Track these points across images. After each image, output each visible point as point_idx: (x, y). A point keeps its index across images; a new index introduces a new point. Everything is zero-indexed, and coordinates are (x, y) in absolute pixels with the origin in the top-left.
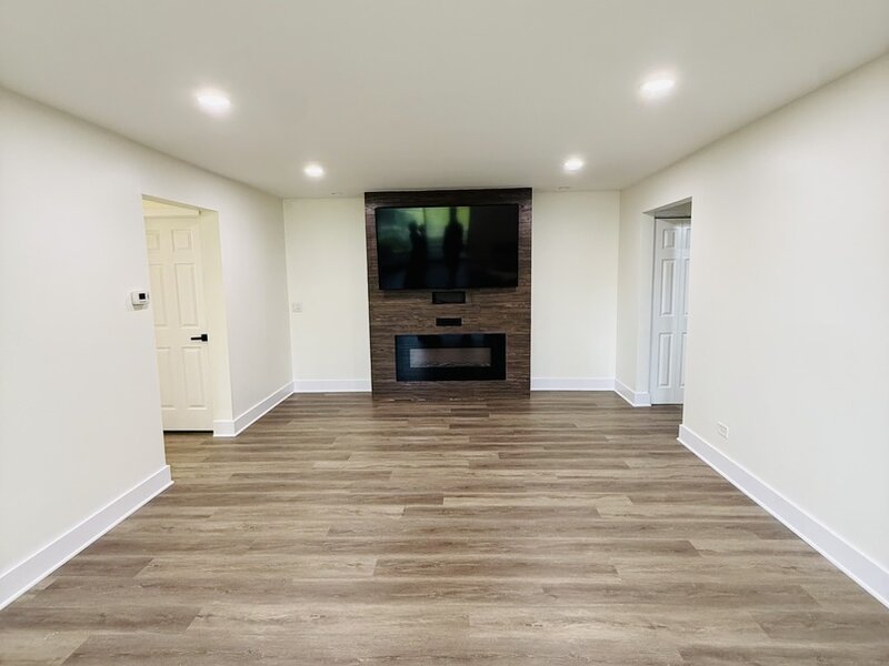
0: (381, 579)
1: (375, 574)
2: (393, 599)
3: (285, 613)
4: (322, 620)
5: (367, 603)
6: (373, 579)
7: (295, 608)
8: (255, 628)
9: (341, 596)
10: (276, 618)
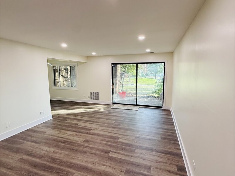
0: (73, 171)
1: (74, 173)
2: (75, 164)
3: (102, 167)
4: (94, 163)
5: (82, 165)
6: (76, 172)
7: (99, 168)
8: (109, 165)
9: (87, 168)
10: (104, 166)
